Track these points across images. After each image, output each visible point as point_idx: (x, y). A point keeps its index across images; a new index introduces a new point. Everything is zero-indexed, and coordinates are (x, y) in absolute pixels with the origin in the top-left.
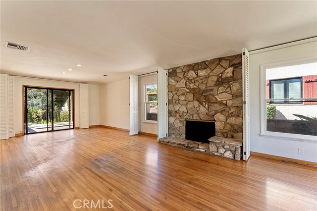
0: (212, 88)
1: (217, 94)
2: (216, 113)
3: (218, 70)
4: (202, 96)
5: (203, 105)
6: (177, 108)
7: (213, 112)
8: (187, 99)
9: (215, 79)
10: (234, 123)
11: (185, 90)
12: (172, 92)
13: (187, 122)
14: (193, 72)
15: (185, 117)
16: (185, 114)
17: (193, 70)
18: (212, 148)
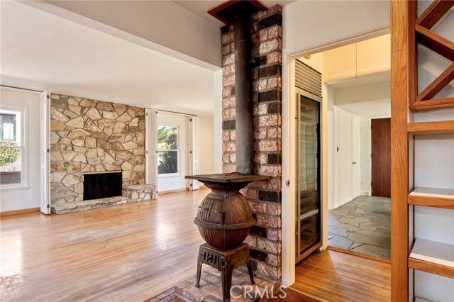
0: (120, 135)
1: (124, 142)
2: (123, 162)
3: (125, 117)
4: (107, 143)
5: (109, 153)
6: (69, 157)
7: (121, 161)
8: (87, 146)
9: (123, 126)
10: (138, 170)
11: (84, 133)
12: (57, 132)
13: (86, 176)
14: (97, 111)
15: (83, 170)
16: (83, 166)
17: (96, 107)
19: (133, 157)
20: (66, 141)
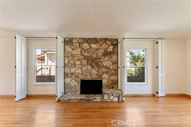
0: (101, 57)
1: (104, 62)
2: (103, 74)
3: (104, 46)
4: (93, 62)
5: (94, 68)
6: (73, 70)
7: (101, 73)
8: (82, 64)
9: (103, 51)
10: (113, 79)
11: (81, 57)
12: (68, 57)
13: (81, 81)
14: (87, 44)
15: (81, 77)
16: (80, 75)
17: (87, 42)
18: (106, 97)
19: (110, 71)
20: (72, 62)
